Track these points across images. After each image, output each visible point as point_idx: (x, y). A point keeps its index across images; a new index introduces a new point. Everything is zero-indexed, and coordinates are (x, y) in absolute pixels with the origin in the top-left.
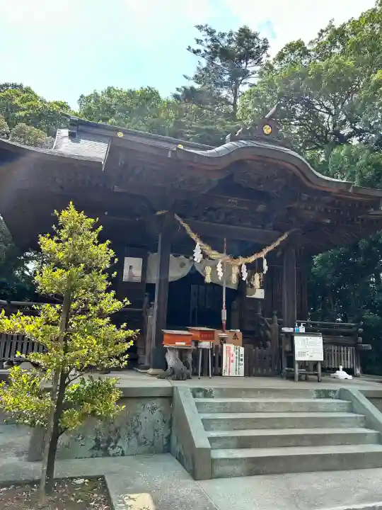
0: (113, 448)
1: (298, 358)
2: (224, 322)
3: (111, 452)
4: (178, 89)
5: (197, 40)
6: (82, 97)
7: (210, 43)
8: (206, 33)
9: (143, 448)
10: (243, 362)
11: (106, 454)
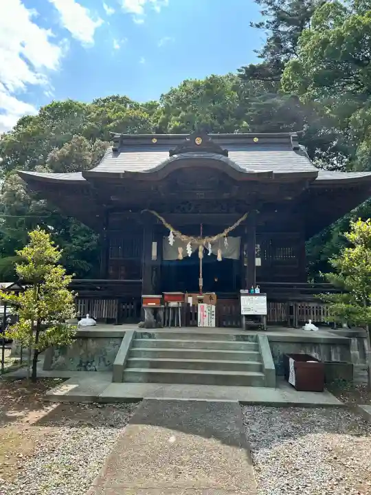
0: (90, 366)
1: (243, 313)
2: (201, 288)
3: (89, 369)
4: (239, 70)
5: (262, 12)
6: (162, 95)
7: (273, 12)
8: (266, 5)
9: (107, 368)
10: (214, 317)
11: (86, 370)
